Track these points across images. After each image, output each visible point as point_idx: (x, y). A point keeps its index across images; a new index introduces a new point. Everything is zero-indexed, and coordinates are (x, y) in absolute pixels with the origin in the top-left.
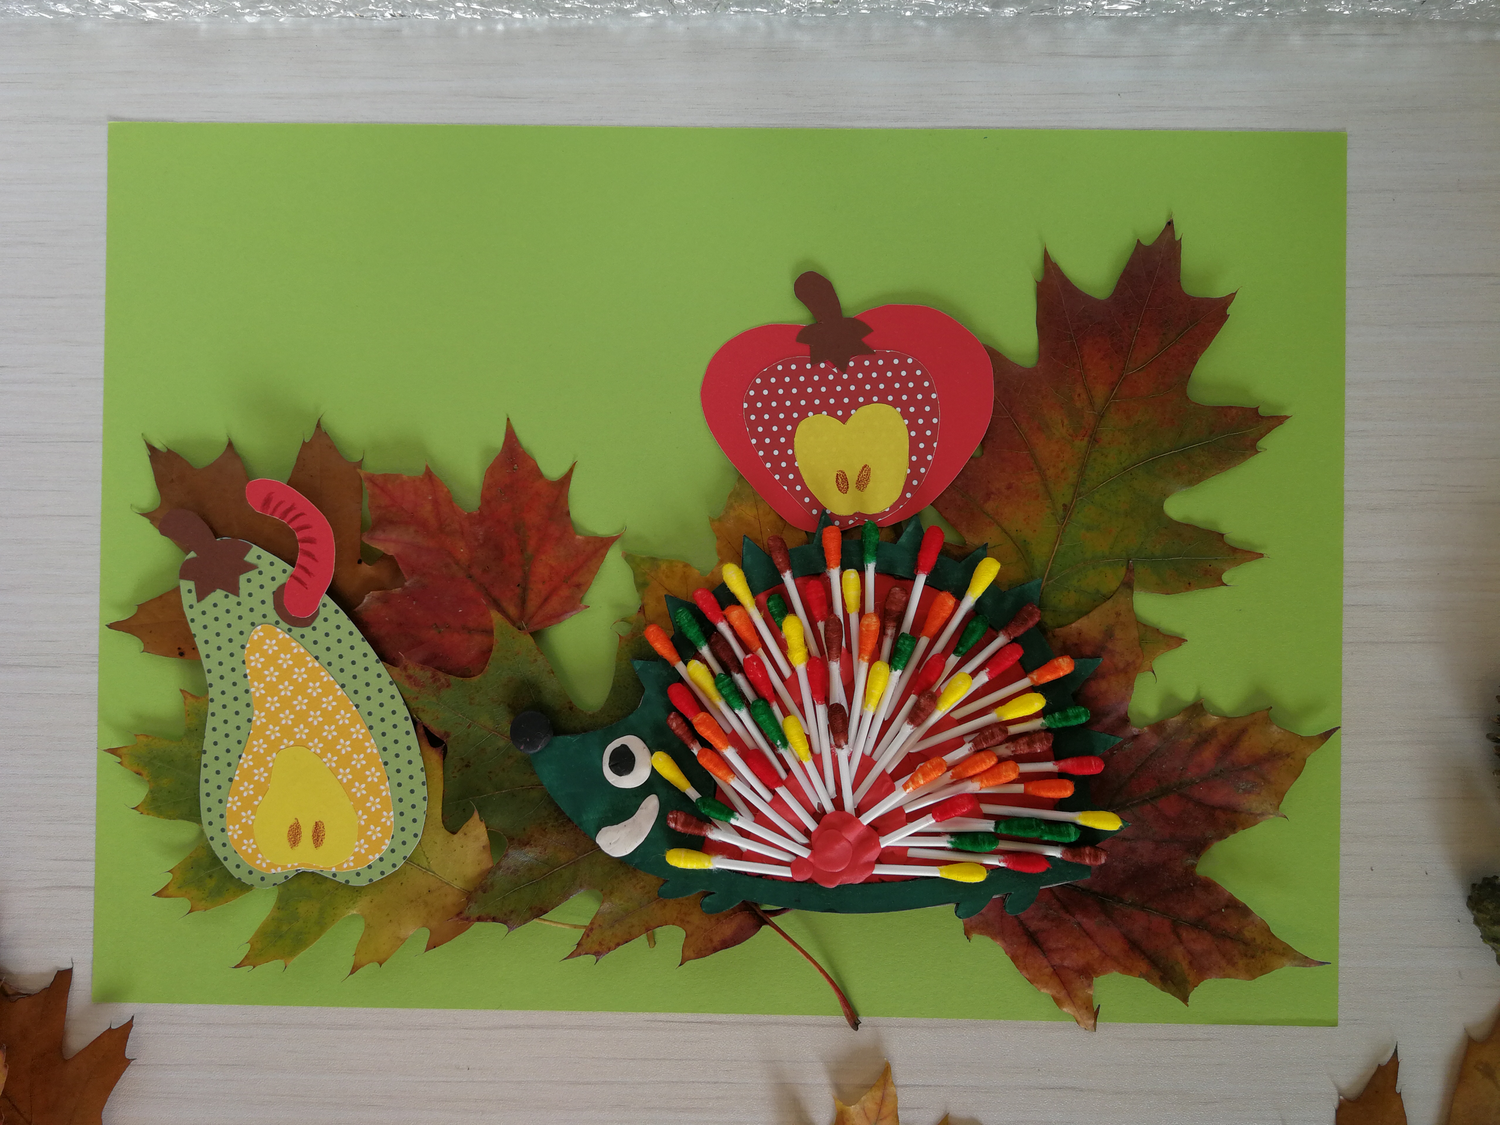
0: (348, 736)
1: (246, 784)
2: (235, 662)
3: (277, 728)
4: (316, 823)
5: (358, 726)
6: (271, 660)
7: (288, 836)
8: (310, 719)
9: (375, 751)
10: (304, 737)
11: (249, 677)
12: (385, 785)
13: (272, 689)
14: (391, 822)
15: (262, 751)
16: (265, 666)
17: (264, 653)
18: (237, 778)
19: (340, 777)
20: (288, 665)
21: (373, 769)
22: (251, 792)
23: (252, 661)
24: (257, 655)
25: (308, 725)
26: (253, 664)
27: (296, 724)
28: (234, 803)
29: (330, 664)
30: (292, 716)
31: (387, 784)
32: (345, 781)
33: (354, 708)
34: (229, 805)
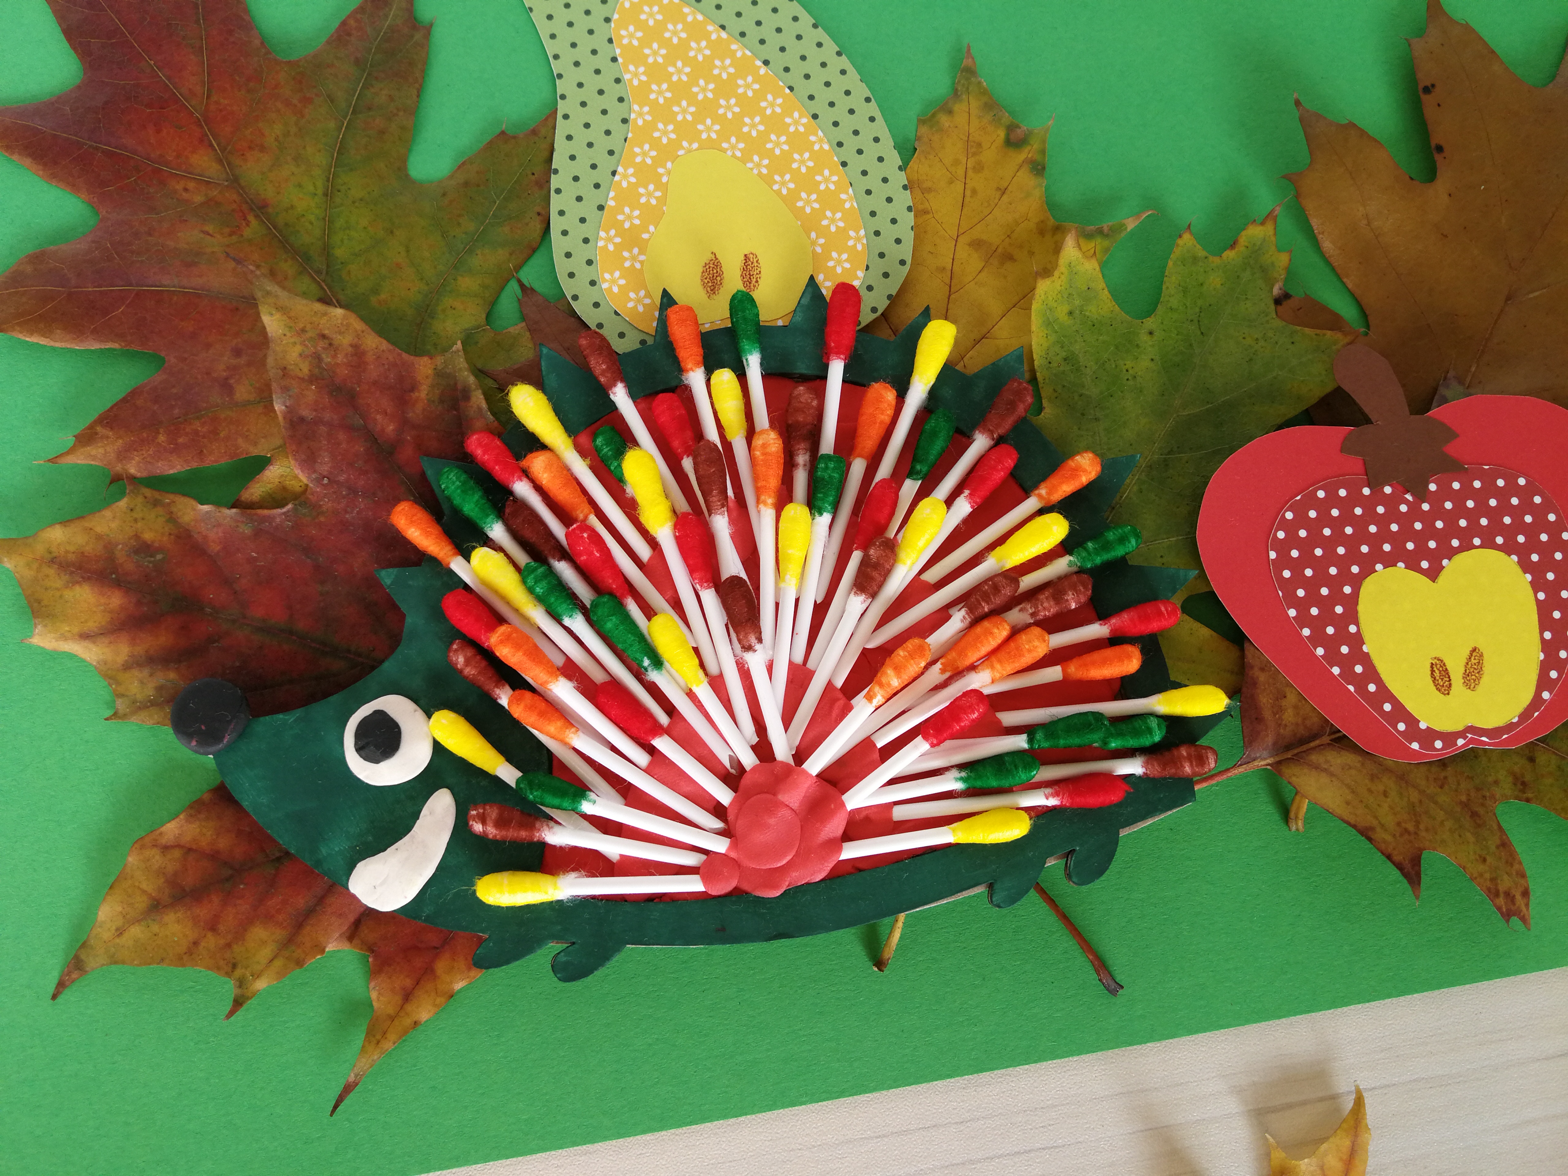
0: (782, 129)
1: (627, 210)
2: (598, 41)
3: (671, 127)
4: (745, 255)
5: (796, 115)
6: (654, 34)
7: (702, 280)
8: (721, 111)
9: (826, 147)
10: (714, 136)
11: (620, 60)
12: (847, 193)
13: (657, 73)
14: (863, 244)
15: (649, 161)
16: (645, 42)
17: (641, 25)
18: (611, 203)
19: (776, 187)
20: (680, 39)
21: (826, 173)
22: (637, 222)
23: (623, 37)
24: (631, 28)
25: (718, 119)
26: (625, 41)
27: (699, 117)
28: (609, 239)
29: (743, 34)
30: (692, 109)
31: (850, 191)
32: (784, 191)
33: (787, 91)
34: (601, 244)
